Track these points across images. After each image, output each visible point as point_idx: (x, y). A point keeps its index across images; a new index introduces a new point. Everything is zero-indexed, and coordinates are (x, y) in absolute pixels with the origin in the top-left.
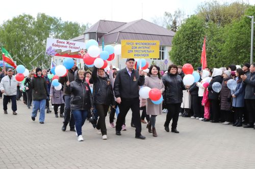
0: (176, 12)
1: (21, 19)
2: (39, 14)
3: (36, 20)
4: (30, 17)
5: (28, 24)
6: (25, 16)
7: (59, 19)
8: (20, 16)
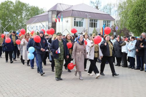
0: (97, 1)
1: (6, 3)
2: (16, 1)
3: (15, 4)
4: (11, 3)
5: (10, 6)
6: (9, 1)
7: (28, 4)
8: (6, 1)
